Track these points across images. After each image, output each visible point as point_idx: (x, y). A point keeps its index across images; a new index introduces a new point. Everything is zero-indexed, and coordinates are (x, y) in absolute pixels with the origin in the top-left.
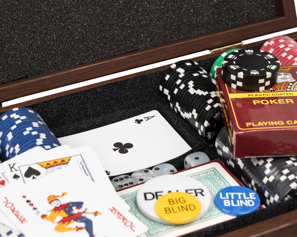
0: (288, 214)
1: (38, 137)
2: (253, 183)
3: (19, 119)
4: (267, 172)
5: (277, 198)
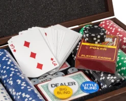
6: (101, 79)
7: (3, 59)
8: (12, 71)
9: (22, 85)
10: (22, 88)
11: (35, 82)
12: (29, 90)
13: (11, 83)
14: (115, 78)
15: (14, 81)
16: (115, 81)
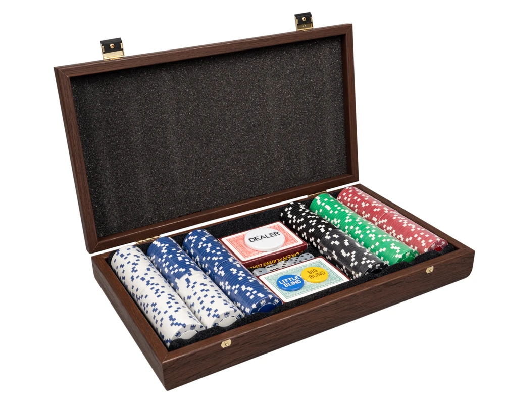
0: (368, 282)
1: (207, 247)
2: (344, 267)
3: (194, 239)
4: (353, 259)
5: (360, 274)
6: (352, 265)
7: (199, 247)
8: (215, 261)
9: (239, 275)
10: (240, 279)
11: (261, 271)
12: (251, 281)
13: (223, 273)
14: (373, 261)
15: (227, 270)
16: (374, 266)
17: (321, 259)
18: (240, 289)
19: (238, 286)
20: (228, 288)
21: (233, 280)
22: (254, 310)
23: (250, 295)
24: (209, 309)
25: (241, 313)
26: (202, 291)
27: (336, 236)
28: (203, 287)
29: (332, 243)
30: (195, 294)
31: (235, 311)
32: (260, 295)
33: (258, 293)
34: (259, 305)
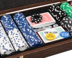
3: (19, 15)
9: (30, 31)
10: (30, 33)
12: (34, 34)
13: (24, 30)
15: (26, 29)
17: (61, 27)
18: (29, 37)
19: (29, 36)
20: (26, 36)
21: (28, 33)
22: (33, 45)
23: (32, 40)
24: (17, 44)
25: (28, 46)
26: (16, 37)
27: (67, 19)
28: (16, 35)
29: (65, 22)
30: (13, 37)
31: (26, 45)
32: (36, 40)
33: (35, 39)
34: (35, 44)
